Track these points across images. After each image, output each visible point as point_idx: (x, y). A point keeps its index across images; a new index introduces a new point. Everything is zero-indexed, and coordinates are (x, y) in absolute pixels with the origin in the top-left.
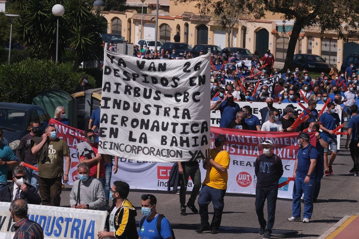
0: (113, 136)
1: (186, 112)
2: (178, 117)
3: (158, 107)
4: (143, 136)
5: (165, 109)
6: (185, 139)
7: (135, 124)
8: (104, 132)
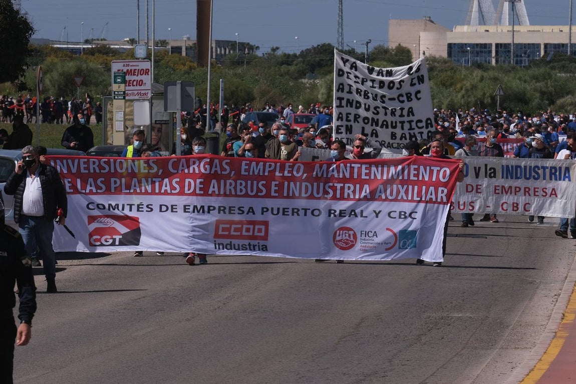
1: (410, 110)
2: (404, 116)
3: (385, 108)
4: (374, 132)
5: (392, 110)
6: (413, 134)
7: (366, 121)
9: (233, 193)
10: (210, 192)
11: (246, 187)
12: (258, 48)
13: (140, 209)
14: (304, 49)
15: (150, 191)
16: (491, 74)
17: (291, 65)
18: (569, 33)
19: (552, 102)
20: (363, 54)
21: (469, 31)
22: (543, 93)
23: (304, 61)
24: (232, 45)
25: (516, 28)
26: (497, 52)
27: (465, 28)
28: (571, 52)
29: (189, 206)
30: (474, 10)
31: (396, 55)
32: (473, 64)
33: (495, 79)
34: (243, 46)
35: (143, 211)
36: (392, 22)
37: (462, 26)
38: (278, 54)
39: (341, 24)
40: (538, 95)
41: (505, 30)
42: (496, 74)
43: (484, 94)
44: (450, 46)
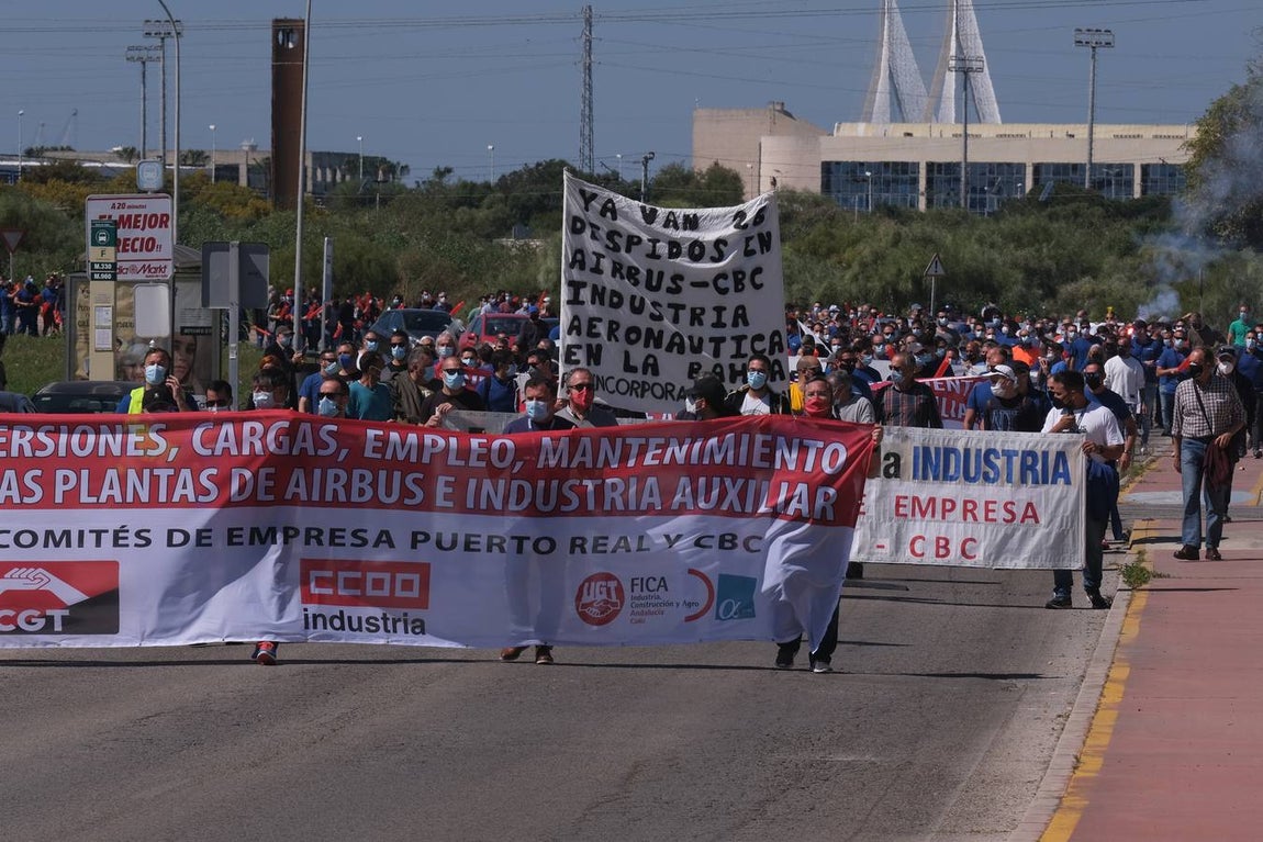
0: (592, 362)
1: (740, 312)
2: (724, 325)
3: (678, 307)
5: (693, 310)
6: (739, 367)
8: (575, 354)
9: (342, 497)
10: (288, 496)
11: (374, 484)
12: (405, 169)
13: (121, 542)
14: (508, 171)
15: (144, 497)
16: (916, 228)
17: (477, 207)
18: (1087, 143)
19: (1051, 293)
20: (636, 183)
21: (870, 135)
22: (1030, 273)
23: (507, 197)
24: (350, 162)
25: (973, 129)
26: (930, 181)
27: (861, 129)
28: (1093, 182)
29: (241, 529)
30: (880, 88)
31: (709, 186)
32: (877, 207)
33: (926, 241)
34: (373, 164)
35: (127, 545)
36: (701, 113)
37: (855, 125)
38: (451, 182)
39: (589, 118)
40: (1020, 276)
41: (948, 134)
42: (929, 229)
43: (900, 272)
44: (827, 168)
